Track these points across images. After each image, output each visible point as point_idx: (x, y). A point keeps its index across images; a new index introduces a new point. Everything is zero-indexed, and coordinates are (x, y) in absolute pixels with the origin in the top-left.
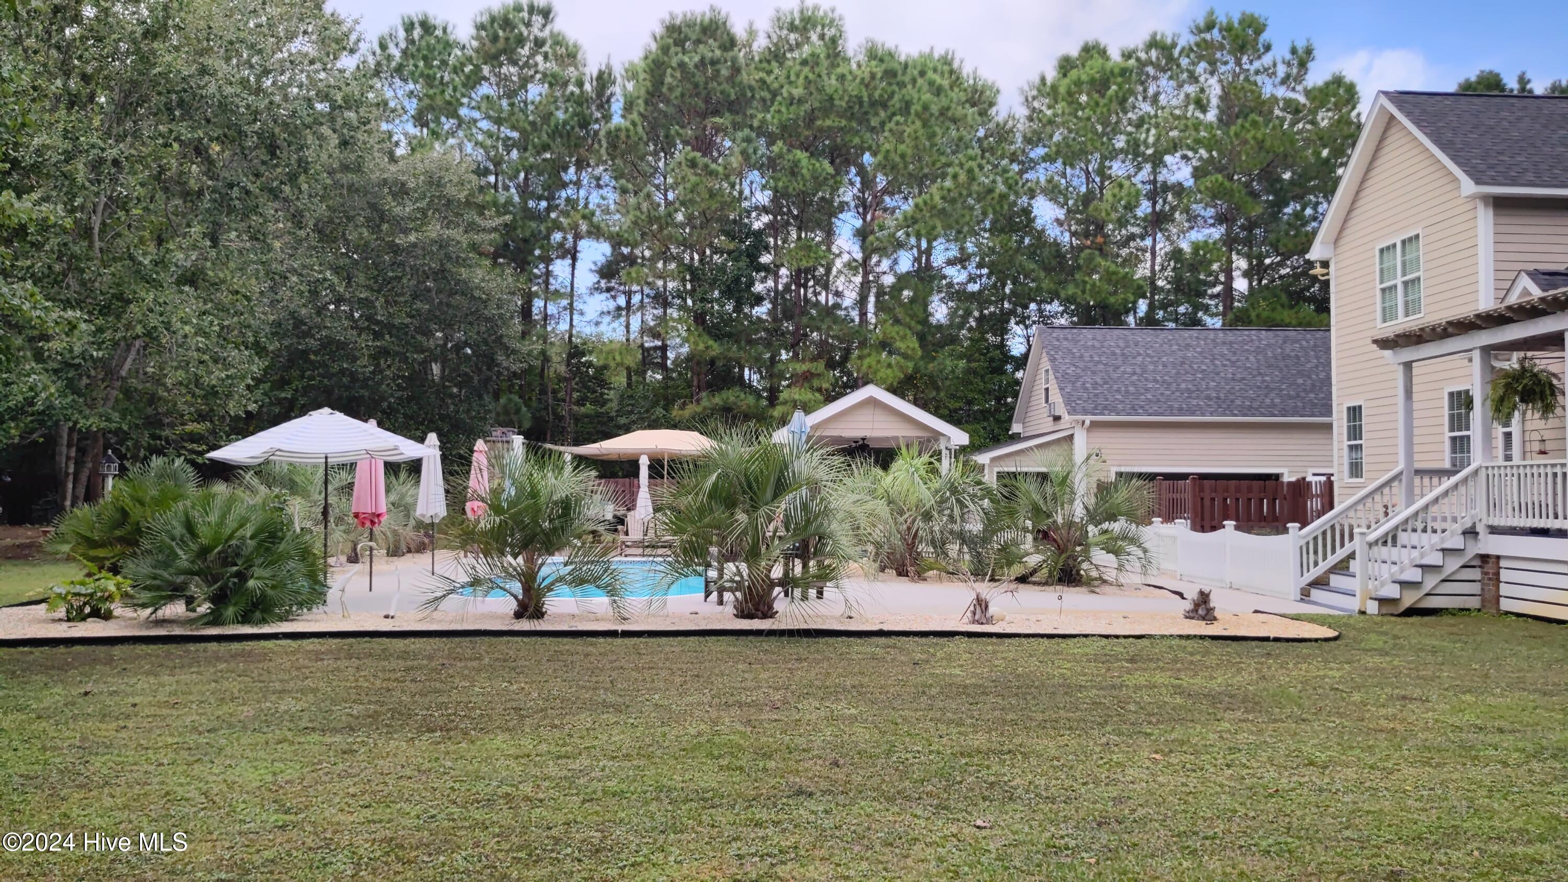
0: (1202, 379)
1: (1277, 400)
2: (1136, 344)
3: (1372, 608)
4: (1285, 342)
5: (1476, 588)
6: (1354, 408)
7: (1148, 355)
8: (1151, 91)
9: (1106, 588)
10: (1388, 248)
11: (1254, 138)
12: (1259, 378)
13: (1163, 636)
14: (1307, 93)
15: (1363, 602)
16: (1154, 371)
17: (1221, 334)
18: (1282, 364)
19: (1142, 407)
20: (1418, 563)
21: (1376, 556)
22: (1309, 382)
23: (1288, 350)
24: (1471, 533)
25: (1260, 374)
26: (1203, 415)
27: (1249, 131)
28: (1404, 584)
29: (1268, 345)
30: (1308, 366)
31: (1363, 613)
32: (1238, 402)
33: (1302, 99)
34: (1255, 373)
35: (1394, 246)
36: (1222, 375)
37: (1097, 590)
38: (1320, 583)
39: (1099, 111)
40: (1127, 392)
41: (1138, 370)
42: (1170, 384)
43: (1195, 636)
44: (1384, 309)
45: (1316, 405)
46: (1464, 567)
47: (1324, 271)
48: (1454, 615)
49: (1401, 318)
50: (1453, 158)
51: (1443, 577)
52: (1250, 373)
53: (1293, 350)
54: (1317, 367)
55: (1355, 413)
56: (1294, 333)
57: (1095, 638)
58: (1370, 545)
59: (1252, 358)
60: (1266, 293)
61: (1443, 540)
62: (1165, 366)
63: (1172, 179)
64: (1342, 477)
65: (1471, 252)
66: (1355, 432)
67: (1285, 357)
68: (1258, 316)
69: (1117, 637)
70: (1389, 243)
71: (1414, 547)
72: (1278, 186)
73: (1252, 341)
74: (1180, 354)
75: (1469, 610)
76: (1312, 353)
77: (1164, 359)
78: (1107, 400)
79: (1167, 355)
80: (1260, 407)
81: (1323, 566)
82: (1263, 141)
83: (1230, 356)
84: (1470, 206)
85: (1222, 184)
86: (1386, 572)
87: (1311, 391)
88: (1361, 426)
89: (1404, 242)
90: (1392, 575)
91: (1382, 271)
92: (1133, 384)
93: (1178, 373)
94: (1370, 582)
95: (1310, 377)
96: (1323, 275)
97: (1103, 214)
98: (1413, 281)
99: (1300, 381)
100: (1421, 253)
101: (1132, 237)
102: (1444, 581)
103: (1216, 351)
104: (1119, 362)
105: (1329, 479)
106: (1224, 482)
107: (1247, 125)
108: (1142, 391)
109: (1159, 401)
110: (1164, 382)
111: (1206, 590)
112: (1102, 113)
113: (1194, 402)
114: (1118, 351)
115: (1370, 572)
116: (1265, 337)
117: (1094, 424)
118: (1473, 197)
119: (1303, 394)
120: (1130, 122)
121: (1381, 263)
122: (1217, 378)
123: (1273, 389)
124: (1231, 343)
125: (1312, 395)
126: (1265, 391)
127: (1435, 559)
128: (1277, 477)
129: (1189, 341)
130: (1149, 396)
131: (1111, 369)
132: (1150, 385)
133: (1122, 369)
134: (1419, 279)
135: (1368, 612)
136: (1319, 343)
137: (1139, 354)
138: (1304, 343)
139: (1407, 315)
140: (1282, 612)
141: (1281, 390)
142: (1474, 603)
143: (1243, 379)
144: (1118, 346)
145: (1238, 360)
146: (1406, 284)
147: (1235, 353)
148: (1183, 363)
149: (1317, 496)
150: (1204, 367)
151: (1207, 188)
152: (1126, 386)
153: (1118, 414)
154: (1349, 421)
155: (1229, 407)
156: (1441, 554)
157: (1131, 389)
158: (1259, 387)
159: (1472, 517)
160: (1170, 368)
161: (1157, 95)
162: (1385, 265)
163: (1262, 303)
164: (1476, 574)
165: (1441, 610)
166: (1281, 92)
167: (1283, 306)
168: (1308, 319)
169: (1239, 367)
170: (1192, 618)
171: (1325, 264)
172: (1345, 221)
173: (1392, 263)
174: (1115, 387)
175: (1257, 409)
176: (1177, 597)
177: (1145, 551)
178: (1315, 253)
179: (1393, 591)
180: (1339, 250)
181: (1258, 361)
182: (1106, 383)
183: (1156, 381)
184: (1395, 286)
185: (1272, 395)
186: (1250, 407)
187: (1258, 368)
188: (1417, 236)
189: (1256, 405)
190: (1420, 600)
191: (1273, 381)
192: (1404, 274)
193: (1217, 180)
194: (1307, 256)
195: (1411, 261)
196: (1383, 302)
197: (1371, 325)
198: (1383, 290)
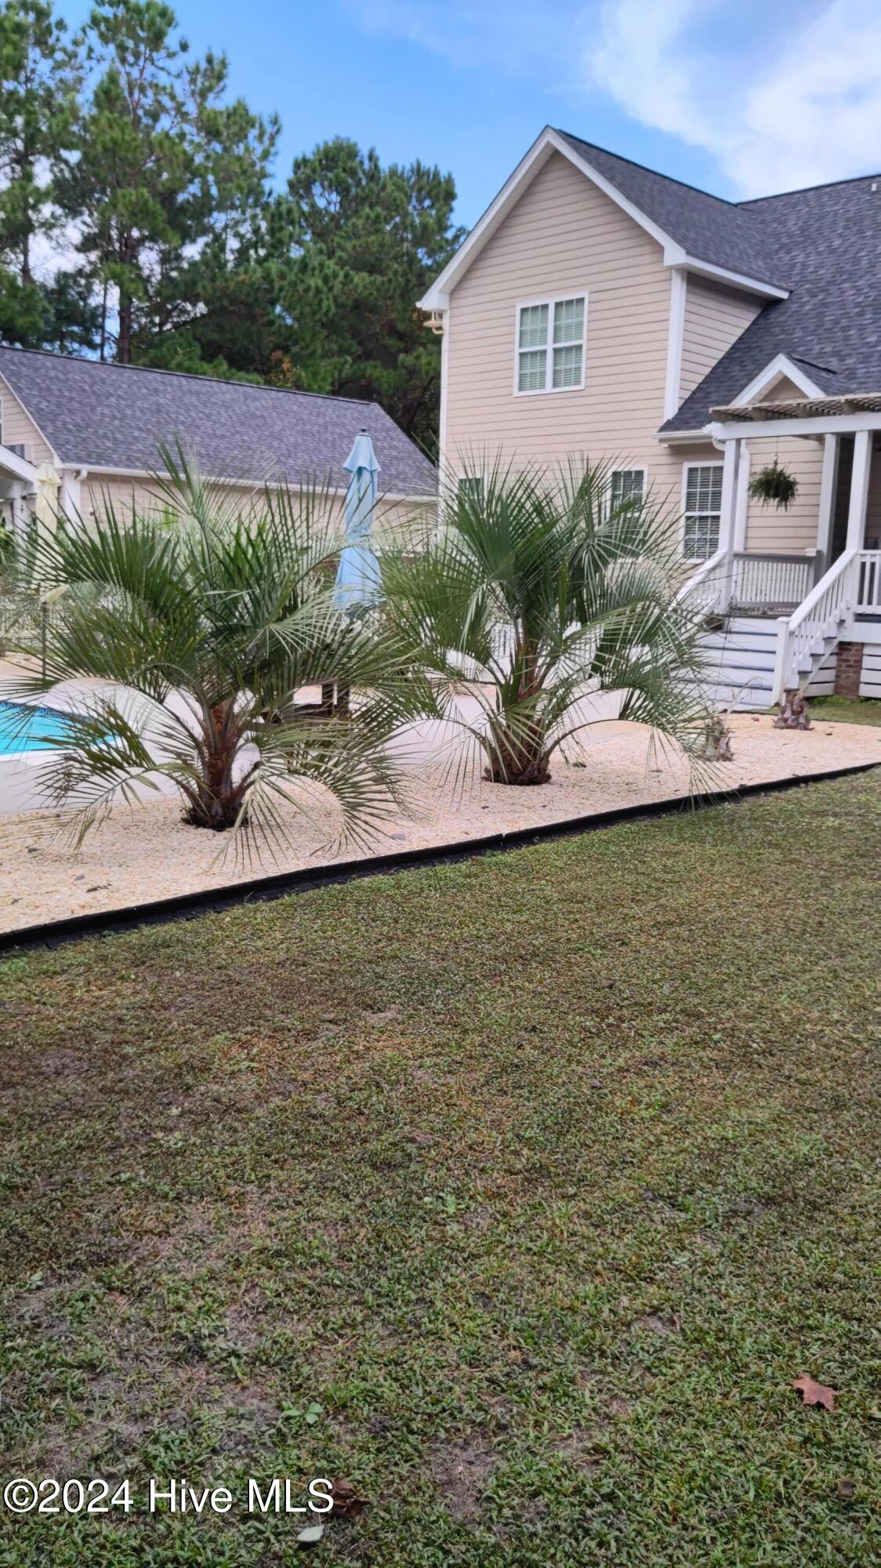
5: (832, 675)
7: (120, 396)
10: (535, 308)
16: (133, 416)
35: (545, 307)
40: (115, 439)
41: (117, 413)
44: (521, 376)
47: (437, 324)
49: (546, 388)
50: (655, 221)
62: (142, 411)
65: (659, 326)
70: (537, 303)
75: (828, 696)
77: (139, 403)
78: (97, 446)
84: (662, 277)
89: (558, 305)
91: (523, 333)
92: (117, 429)
96: (436, 329)
98: (570, 349)
100: (586, 319)
104: (93, 401)
108: (131, 439)
117: (92, 476)
118: (673, 268)
121: (522, 324)
130: (140, 447)
131: (87, 409)
132: (136, 433)
133: (99, 410)
134: (579, 347)
139: (555, 385)
146: (556, 351)
148: (159, 410)
150: (181, 418)
152: (112, 432)
153: (116, 465)
157: (118, 436)
160: (148, 415)
162: (528, 327)
171: (440, 316)
172: (470, 270)
173: (539, 326)
174: (101, 432)
178: (430, 302)
180: (458, 303)
182: (89, 426)
183: (139, 428)
184: (544, 353)
188: (581, 301)
192: (555, 341)
194: (418, 305)
195: (569, 327)
196: (521, 368)
197: (505, 391)
198: (522, 355)
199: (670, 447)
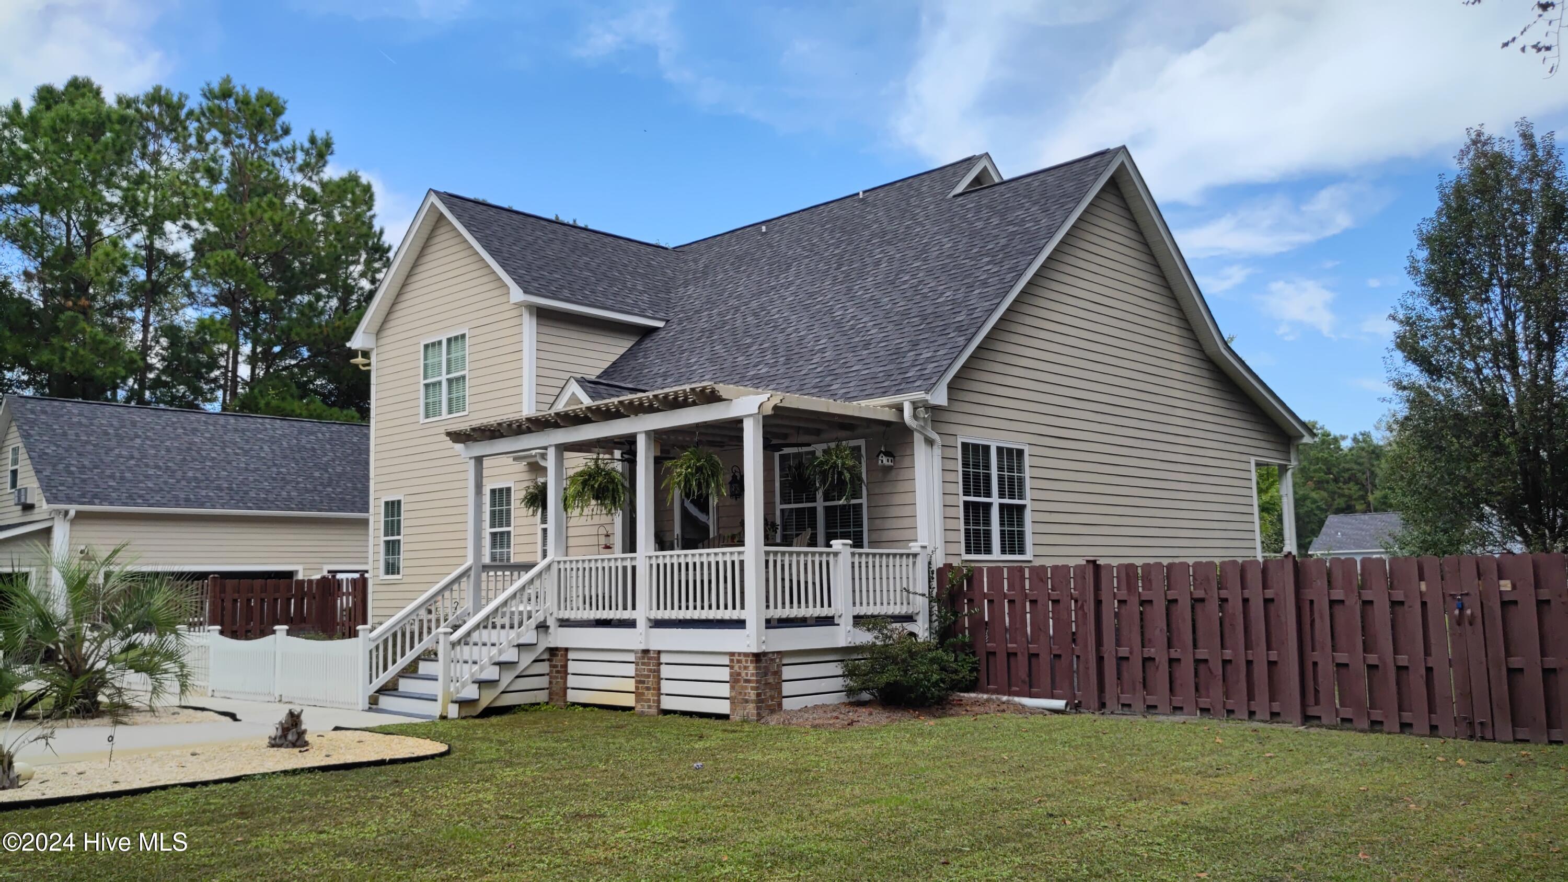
0: (212, 468)
1: (294, 494)
2: (134, 424)
3: (453, 711)
4: (300, 433)
5: (544, 682)
6: (393, 502)
7: (147, 438)
8: (151, 148)
9: (138, 717)
10: (433, 344)
11: (271, 219)
12: (274, 469)
13: (264, 775)
14: (324, 185)
15: (445, 707)
16: (156, 456)
17: (222, 420)
18: (297, 456)
19: (140, 496)
20: (497, 660)
21: (459, 656)
22: (327, 475)
23: (304, 441)
24: (542, 627)
25: (275, 465)
26: (214, 507)
27: (265, 211)
28: (482, 684)
29: (284, 435)
30: (325, 459)
31: (443, 718)
32: (252, 494)
33: (317, 189)
34: (270, 463)
35: (440, 343)
36: (234, 464)
37: (125, 719)
38: (389, 689)
39: (91, 156)
40: (122, 478)
41: (136, 454)
42: (174, 472)
43: (303, 770)
44: (427, 404)
45: (333, 499)
46: (535, 661)
47: (365, 361)
48: (527, 710)
49: (445, 414)
50: (503, 266)
51: (517, 673)
52: (265, 464)
53: (309, 442)
54: (333, 460)
55: (393, 508)
56: (308, 425)
57: (177, 789)
58: (453, 645)
59: (266, 448)
60: (276, 382)
61: (519, 636)
62: (168, 450)
63: (171, 250)
64: (376, 575)
65: (515, 356)
66: (392, 527)
67: (301, 449)
68: (268, 404)
69: (205, 783)
70: (435, 339)
71: (493, 645)
72: (289, 274)
73: (266, 429)
74: (187, 438)
75: (538, 704)
76: (328, 446)
77: (168, 443)
78: (97, 486)
79: (171, 439)
80: (276, 500)
81: (393, 670)
82: (280, 224)
83: (242, 444)
84: (515, 313)
85: (234, 262)
86: (467, 673)
87: (329, 485)
88: (399, 521)
89: (449, 340)
90: (472, 675)
91: (426, 366)
92: (130, 469)
93: (184, 460)
94: (452, 685)
95: (327, 471)
96: (364, 365)
97: (92, 273)
98: (458, 379)
99: (317, 474)
100: (467, 352)
101: (119, 305)
102: (518, 677)
103: (226, 438)
104: (113, 443)
105: (362, 575)
106: (250, 581)
107: (264, 205)
108: (141, 478)
109: (161, 490)
110: (168, 468)
111: (296, 709)
112: (95, 160)
113: (204, 493)
114: (111, 431)
115: (452, 674)
116: (279, 427)
117: (80, 515)
118: (519, 305)
119: (320, 488)
120: (126, 177)
121: (426, 358)
122: (228, 468)
123: (288, 483)
124: (243, 431)
125: (330, 489)
126: (282, 484)
127: (511, 655)
128: (290, 575)
129: (195, 425)
130: (150, 485)
131: (102, 451)
132: (151, 472)
133: (117, 451)
134: (464, 377)
135: (450, 716)
136: (335, 436)
137: (137, 436)
138: (320, 435)
139: (450, 412)
140: (363, 726)
141: (298, 483)
142: (542, 697)
143: (257, 469)
144: (112, 425)
145: (251, 449)
146: (450, 381)
147: (247, 442)
148: (189, 449)
149: (348, 594)
150: (213, 455)
151: (217, 263)
152: (122, 472)
153: (111, 504)
154: (386, 516)
155: (242, 500)
156: (516, 650)
157: (128, 475)
158: (274, 479)
159: (545, 611)
160: (174, 454)
161: (157, 154)
162: (429, 361)
163: (271, 392)
164: (544, 668)
165: (514, 706)
166: (299, 178)
167: (292, 396)
168: (318, 411)
169: (252, 457)
170: (280, 746)
171: (366, 354)
172: (389, 313)
173: (437, 359)
174: (108, 472)
175: (272, 502)
176: (228, 719)
177: (182, 666)
178: (356, 343)
179: (471, 692)
180: (382, 342)
181: (273, 451)
182: (96, 467)
183: (157, 467)
184: (440, 383)
185: (289, 487)
186: (266, 500)
187: (273, 460)
188: (463, 336)
189: (271, 497)
190: (495, 699)
191: (289, 473)
192: (448, 372)
193: (229, 256)
194: (348, 345)
195: (457, 359)
196: (426, 398)
197: (413, 419)
198: (427, 386)
199: (529, 464)
